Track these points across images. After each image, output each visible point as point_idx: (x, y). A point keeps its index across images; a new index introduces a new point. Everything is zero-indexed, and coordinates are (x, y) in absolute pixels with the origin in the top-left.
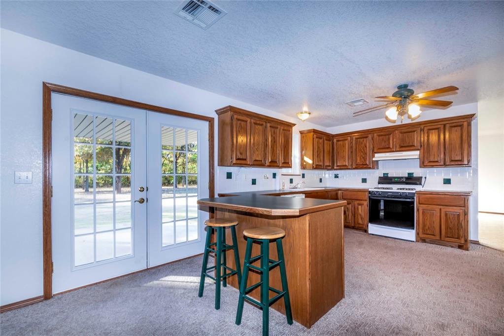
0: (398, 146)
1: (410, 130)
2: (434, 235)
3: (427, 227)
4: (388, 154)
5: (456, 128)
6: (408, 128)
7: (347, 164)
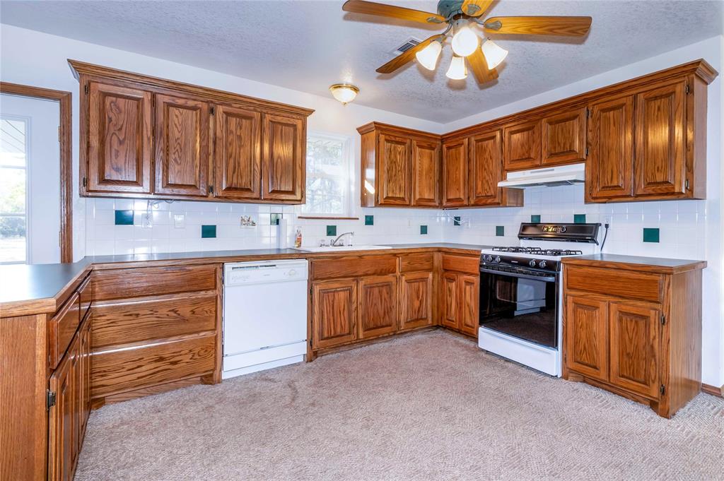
0: (545, 154)
1: (568, 114)
2: (595, 367)
3: (581, 347)
4: (528, 173)
5: (658, 102)
6: (565, 111)
7: (462, 197)
